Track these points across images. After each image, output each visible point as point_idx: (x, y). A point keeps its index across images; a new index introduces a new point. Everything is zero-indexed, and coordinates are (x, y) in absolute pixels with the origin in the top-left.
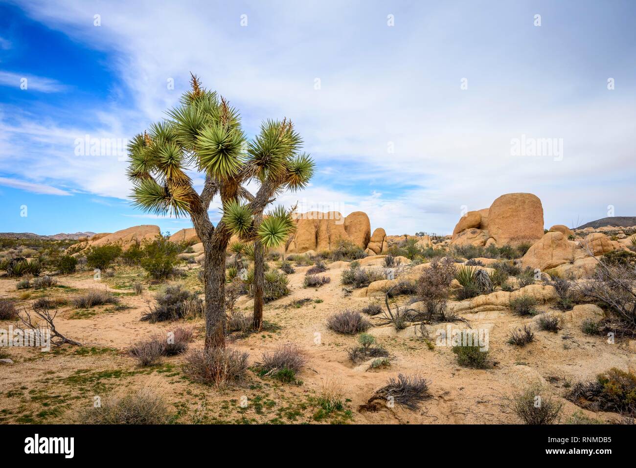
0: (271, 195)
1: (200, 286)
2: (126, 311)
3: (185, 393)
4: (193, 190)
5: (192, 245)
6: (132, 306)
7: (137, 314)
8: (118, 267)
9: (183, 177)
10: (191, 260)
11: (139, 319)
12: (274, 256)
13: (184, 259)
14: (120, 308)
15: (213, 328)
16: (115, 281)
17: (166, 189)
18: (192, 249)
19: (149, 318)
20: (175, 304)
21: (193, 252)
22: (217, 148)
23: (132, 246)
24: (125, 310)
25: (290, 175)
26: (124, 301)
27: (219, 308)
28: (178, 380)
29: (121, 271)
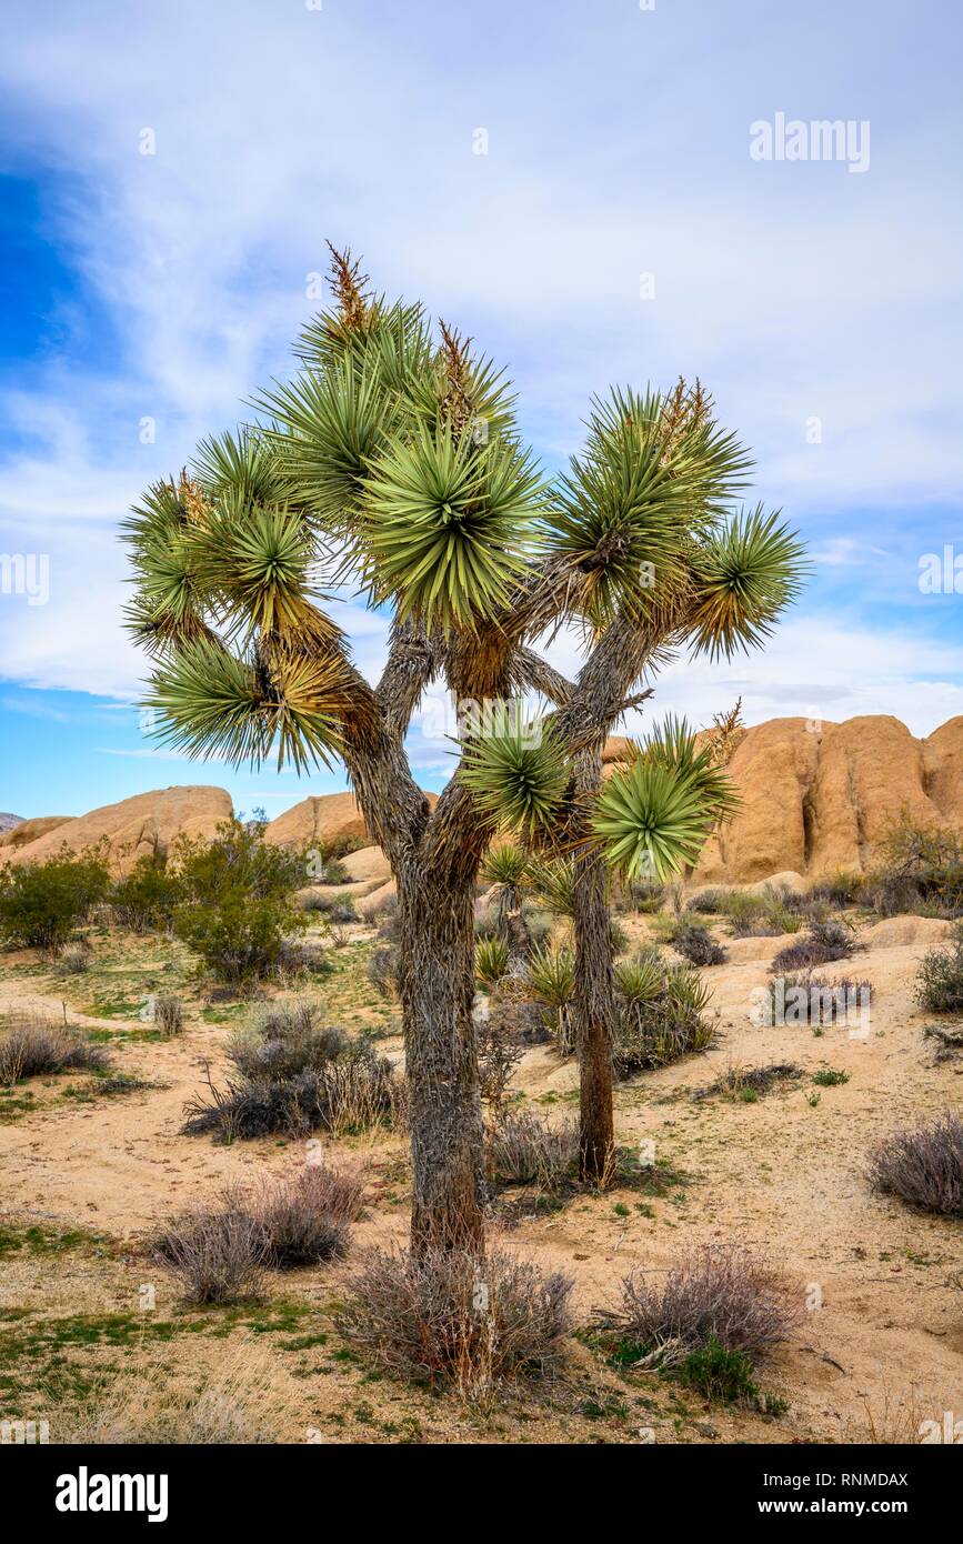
0: (632, 675)
1: (379, 1007)
2: (135, 1098)
3: (350, 1416)
4: (353, 672)
5: (342, 855)
6: (151, 1079)
7: (167, 1109)
8: (99, 939)
9: (316, 626)
10: (343, 909)
11: (177, 1127)
12: (642, 896)
13: (317, 907)
14: (114, 1085)
15: (440, 1175)
16: (92, 987)
17: (263, 674)
18: (342, 869)
19: (210, 1125)
20: (296, 1077)
21: (348, 881)
22: (437, 519)
23: (142, 861)
24: (129, 1094)
25: (706, 598)
26: (125, 1060)
27: (456, 1102)
28: (325, 1364)
29: (110, 952)
